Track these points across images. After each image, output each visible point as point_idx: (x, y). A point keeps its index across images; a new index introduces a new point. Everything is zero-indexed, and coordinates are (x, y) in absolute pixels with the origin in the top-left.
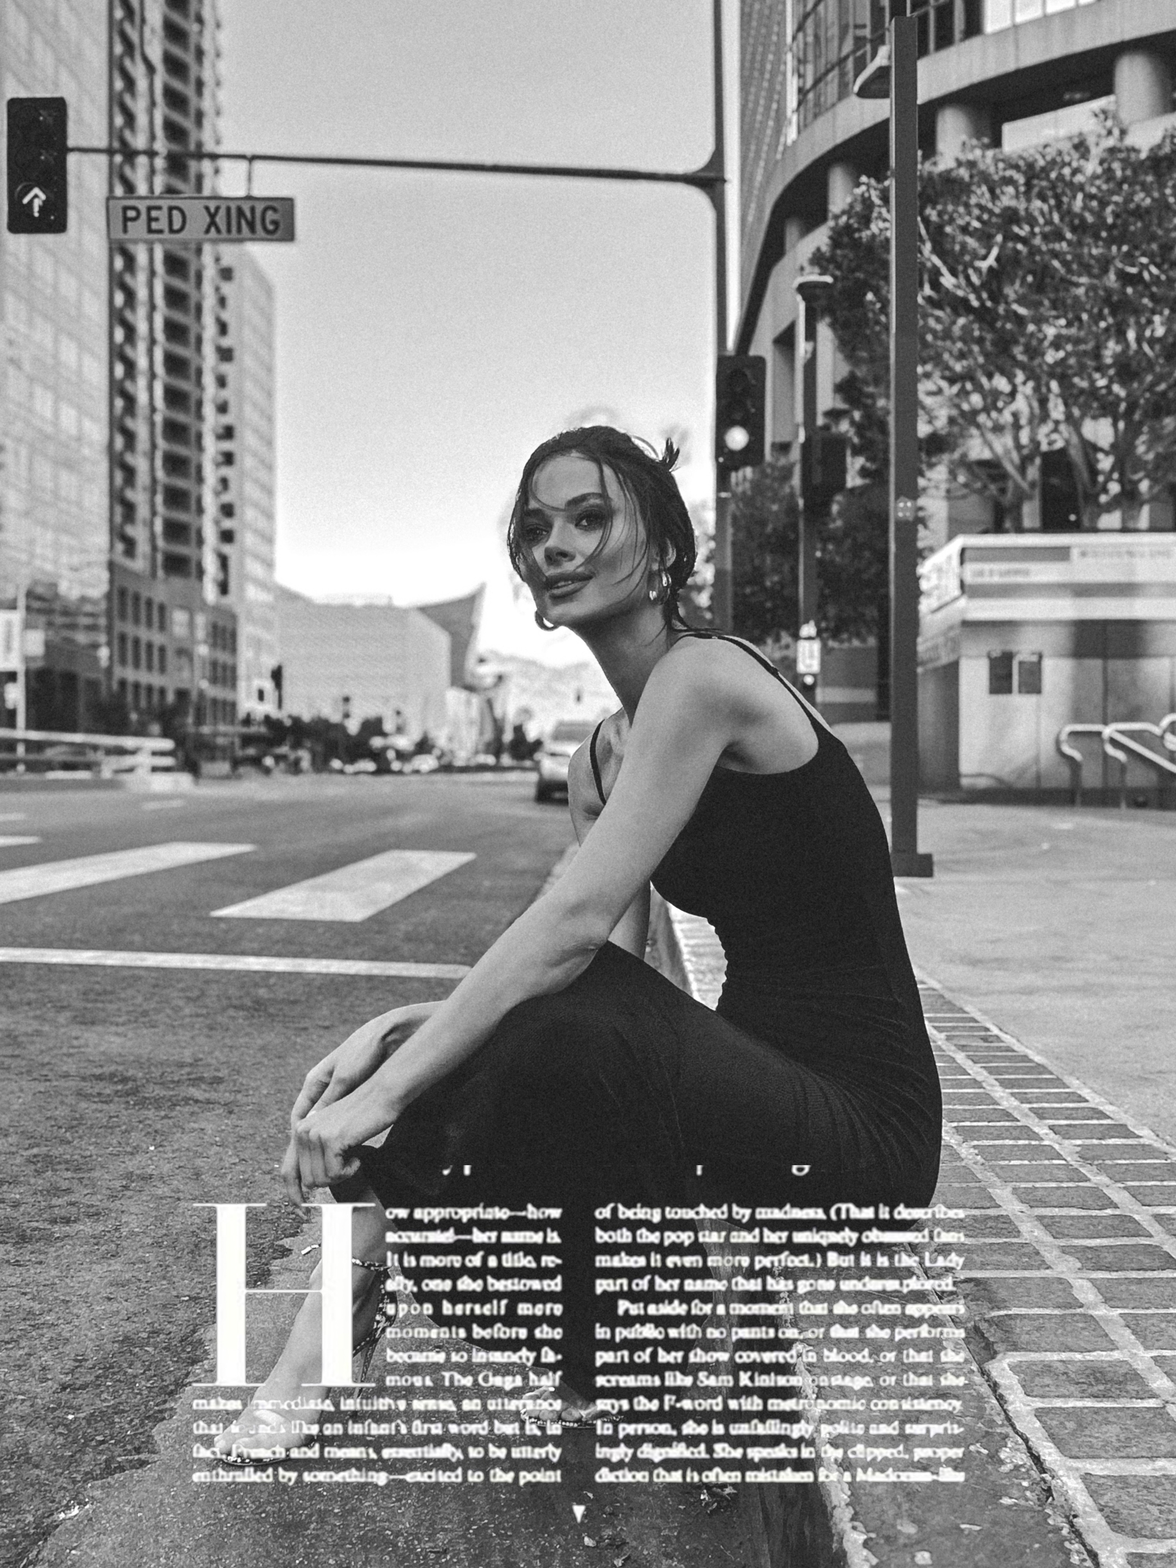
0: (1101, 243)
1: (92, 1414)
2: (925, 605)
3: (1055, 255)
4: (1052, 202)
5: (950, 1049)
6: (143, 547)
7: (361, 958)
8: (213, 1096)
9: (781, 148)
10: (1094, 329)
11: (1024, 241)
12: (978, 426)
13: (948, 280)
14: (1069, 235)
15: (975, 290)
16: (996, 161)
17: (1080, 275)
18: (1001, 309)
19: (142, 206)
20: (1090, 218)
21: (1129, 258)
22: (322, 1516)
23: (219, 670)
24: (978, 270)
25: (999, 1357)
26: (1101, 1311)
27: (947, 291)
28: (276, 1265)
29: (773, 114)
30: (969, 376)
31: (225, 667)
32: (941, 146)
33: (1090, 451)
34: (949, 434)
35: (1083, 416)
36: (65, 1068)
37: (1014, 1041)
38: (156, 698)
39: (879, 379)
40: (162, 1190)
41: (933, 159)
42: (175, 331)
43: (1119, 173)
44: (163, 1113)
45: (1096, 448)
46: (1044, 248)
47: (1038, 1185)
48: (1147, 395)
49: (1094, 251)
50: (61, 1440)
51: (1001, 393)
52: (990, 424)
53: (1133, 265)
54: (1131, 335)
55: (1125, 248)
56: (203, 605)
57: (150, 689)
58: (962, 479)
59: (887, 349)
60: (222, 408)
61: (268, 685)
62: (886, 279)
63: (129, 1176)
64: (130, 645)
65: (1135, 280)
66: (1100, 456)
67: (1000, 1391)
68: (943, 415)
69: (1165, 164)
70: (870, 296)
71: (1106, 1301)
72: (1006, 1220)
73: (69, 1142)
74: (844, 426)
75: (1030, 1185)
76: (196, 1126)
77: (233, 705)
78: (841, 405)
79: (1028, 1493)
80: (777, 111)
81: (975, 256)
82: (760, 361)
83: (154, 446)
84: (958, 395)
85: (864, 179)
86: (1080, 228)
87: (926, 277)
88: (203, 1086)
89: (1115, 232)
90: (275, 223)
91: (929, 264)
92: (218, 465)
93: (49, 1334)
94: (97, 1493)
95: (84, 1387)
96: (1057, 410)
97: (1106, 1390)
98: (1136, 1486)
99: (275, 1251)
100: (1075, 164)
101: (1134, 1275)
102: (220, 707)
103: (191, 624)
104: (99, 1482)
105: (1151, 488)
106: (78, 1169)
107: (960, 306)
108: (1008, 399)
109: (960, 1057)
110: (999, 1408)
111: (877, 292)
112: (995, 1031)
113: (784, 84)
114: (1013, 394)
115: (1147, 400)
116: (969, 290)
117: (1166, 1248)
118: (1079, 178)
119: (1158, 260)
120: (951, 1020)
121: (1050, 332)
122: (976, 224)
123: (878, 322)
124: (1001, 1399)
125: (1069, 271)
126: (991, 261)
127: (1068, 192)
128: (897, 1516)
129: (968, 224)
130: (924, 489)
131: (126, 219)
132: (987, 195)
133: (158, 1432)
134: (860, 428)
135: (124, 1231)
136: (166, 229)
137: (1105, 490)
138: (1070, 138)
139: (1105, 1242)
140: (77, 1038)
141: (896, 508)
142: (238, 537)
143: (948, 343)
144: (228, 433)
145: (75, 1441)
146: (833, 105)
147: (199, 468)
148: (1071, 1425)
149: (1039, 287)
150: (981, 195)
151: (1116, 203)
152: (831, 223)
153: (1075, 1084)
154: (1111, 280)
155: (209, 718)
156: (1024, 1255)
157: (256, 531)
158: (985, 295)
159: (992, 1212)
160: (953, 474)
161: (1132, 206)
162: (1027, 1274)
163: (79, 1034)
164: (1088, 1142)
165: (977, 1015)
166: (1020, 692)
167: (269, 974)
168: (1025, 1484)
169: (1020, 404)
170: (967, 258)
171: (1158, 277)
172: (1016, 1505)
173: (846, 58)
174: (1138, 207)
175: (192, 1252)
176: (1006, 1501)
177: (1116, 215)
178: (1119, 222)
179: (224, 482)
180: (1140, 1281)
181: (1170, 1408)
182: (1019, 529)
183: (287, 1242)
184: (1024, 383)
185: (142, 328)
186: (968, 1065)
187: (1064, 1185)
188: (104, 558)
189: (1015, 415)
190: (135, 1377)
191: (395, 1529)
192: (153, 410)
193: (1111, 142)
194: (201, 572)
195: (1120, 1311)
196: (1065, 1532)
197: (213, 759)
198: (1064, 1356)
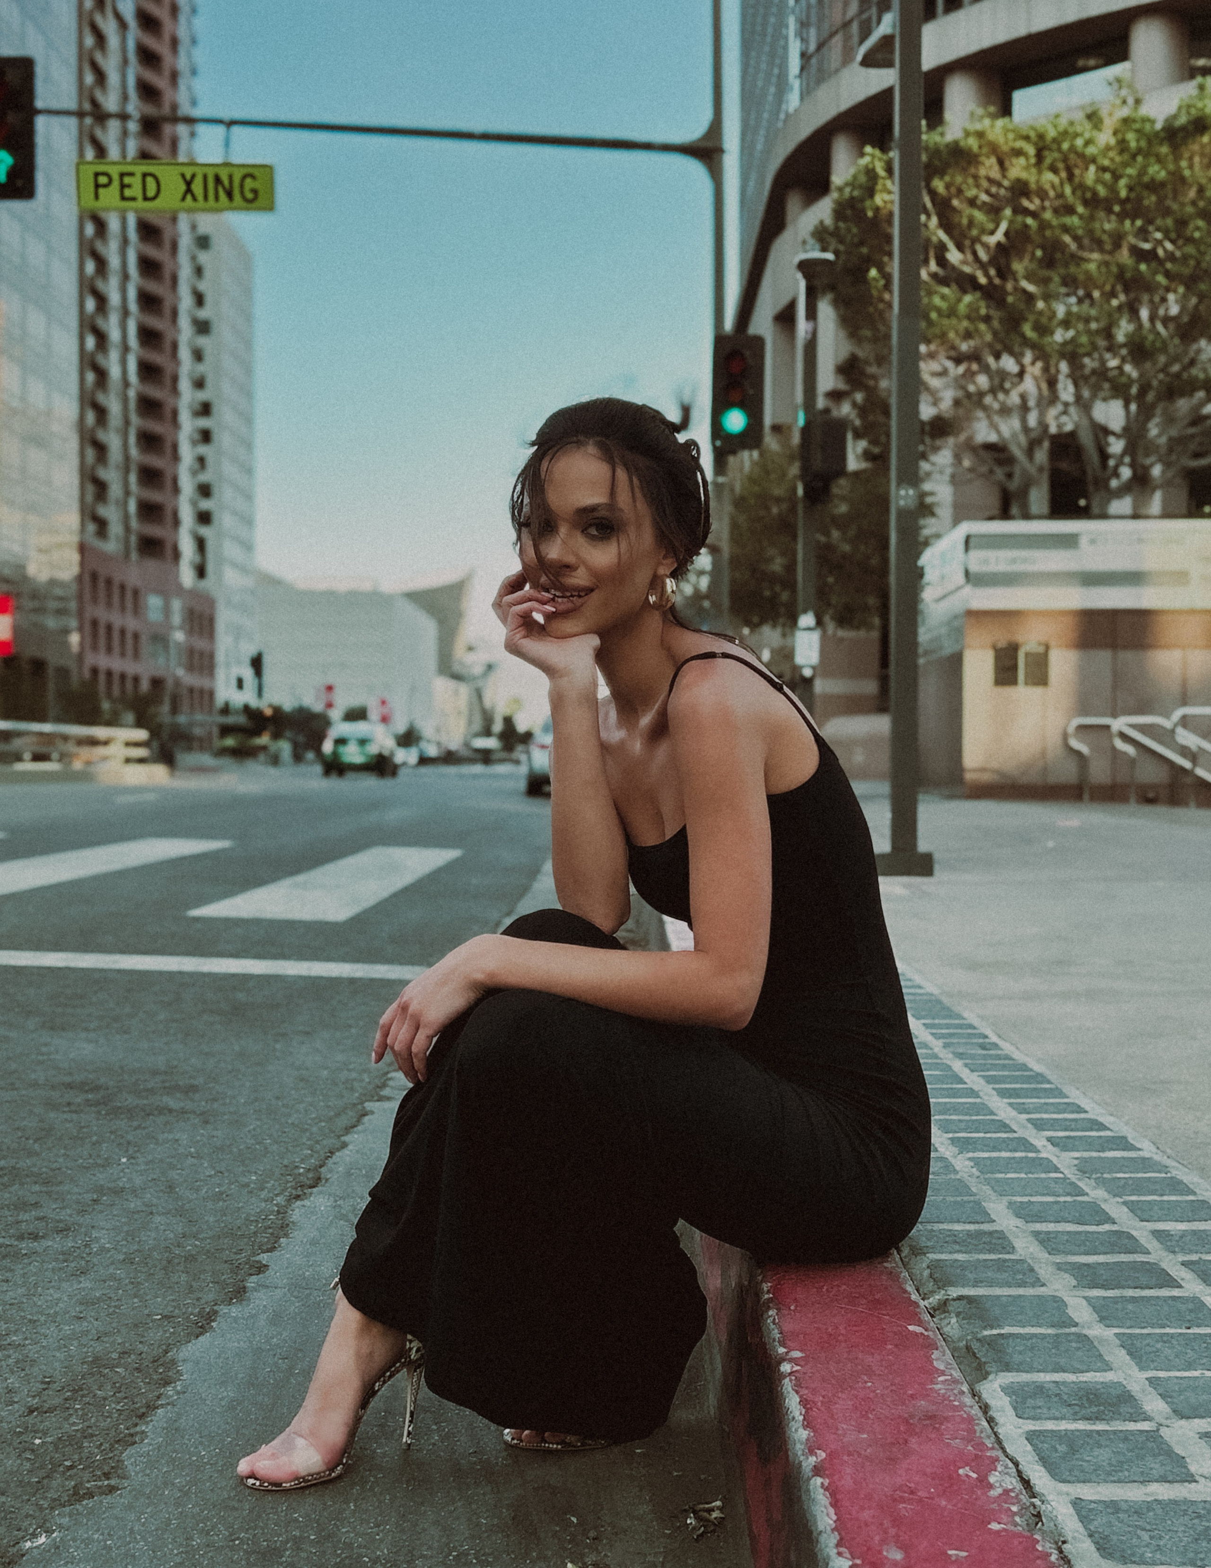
0: (1113, 218)
1: (60, 1439)
2: (928, 595)
3: (1066, 229)
4: (1064, 174)
5: (946, 1056)
6: (115, 528)
7: (344, 959)
8: (189, 1105)
9: (782, 116)
10: (1106, 306)
11: (1034, 215)
12: (985, 408)
13: (954, 256)
14: (1080, 209)
15: (983, 266)
16: (1006, 131)
17: (1092, 251)
18: (1009, 286)
19: (114, 171)
20: (1102, 191)
21: (1143, 233)
22: (297, 1542)
23: (196, 657)
24: (986, 246)
25: (991, 1377)
26: (1097, 1331)
27: (954, 268)
28: (252, 1282)
29: (774, 80)
30: (975, 356)
31: (201, 654)
32: (948, 115)
33: (1101, 435)
34: (954, 418)
35: (1094, 396)
36: (33, 1076)
37: (1013, 1048)
38: (129, 685)
39: (882, 360)
40: (134, 1204)
41: (939, 129)
42: (148, 301)
43: (1133, 145)
44: (135, 1124)
45: (1106, 431)
46: (1055, 222)
47: (1033, 1199)
48: (1161, 376)
49: (1107, 226)
50: (28, 1465)
51: (1008, 374)
52: (996, 406)
53: (1146, 240)
54: (1144, 314)
55: (1139, 223)
56: (180, 590)
57: (123, 677)
58: (967, 463)
59: (889, 328)
60: (199, 384)
61: (248, 673)
62: (890, 254)
63: (100, 1190)
64: (102, 631)
65: (1149, 256)
66: (1112, 439)
67: (991, 1413)
68: (948, 397)
69: (1180, 135)
70: (873, 273)
71: (1102, 1319)
72: (1001, 1236)
73: (37, 1154)
74: (845, 409)
75: (1025, 1199)
76: (171, 1136)
77: (211, 694)
78: (842, 386)
79: (1017, 1519)
80: (779, 76)
81: (983, 231)
82: (759, 342)
83: (127, 422)
84: (964, 375)
85: (868, 149)
86: (1092, 202)
87: (932, 254)
88: (178, 1095)
89: (1129, 206)
90: (255, 192)
91: (934, 239)
92: (194, 443)
93: (15, 1355)
94: (65, 1521)
95: (50, 1410)
96: (1066, 391)
97: (1098, 1412)
98: (1126, 1511)
99: (251, 1267)
100: (1087, 135)
101: (1130, 1293)
102: (196, 695)
103: (167, 610)
104: (67, 1509)
105: (1163, 472)
106: (46, 1183)
107: (967, 283)
108: (1016, 380)
109: (958, 1066)
110: (989, 1430)
111: (881, 268)
112: (994, 1039)
113: (785, 48)
114: (1021, 374)
115: (1160, 382)
116: (977, 266)
117: (1164, 1265)
118: (1091, 150)
119: (1173, 235)
120: (948, 1026)
121: (1061, 311)
122: (984, 197)
123: (881, 300)
124: (991, 1421)
125: (1081, 247)
126: (999, 236)
127: (1080, 164)
128: (883, 1541)
129: (976, 197)
130: (928, 474)
131: (97, 186)
132: (996, 168)
133: (130, 1457)
134: (862, 411)
135: (95, 1248)
136: (140, 196)
137: (1116, 474)
138: (1082, 108)
139: (1101, 1259)
140: (46, 1045)
141: (897, 495)
142: (215, 518)
143: (954, 321)
144: (205, 409)
145: (42, 1467)
146: (837, 71)
147: (175, 447)
148: (1062, 1448)
149: (1049, 262)
150: (989, 167)
151: (1130, 176)
152: (835, 195)
153: (1075, 1096)
154: (1124, 256)
155: (185, 707)
156: (1019, 1272)
157: (235, 513)
158: (992, 272)
159: (986, 1227)
160: (958, 458)
161: (1146, 179)
162: (1021, 1291)
163: (49, 1040)
164: (1086, 1154)
165: (976, 1022)
166: (1026, 684)
167: (245, 978)
168: (1014, 1509)
169: (1029, 385)
170: (974, 232)
171: (1172, 254)
172: (1004, 1530)
173: (850, 21)
174: (1153, 180)
175: (165, 1268)
176: (994, 1526)
177: (1131, 189)
178: (1133, 195)
179: (201, 461)
180: (1133, 1300)
181: (1164, 1431)
182: (1027, 516)
183: (264, 1258)
184: (1033, 363)
185: (114, 298)
186: (965, 1074)
187: (1062, 1199)
188: (75, 539)
189: (1023, 397)
190: (105, 1399)
191: (373, 1556)
192: (126, 384)
193: (1125, 112)
194: (176, 555)
195: (1117, 1330)
196: (1053, 1558)
197: (189, 749)
198: (1058, 1377)
